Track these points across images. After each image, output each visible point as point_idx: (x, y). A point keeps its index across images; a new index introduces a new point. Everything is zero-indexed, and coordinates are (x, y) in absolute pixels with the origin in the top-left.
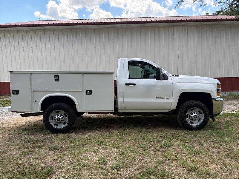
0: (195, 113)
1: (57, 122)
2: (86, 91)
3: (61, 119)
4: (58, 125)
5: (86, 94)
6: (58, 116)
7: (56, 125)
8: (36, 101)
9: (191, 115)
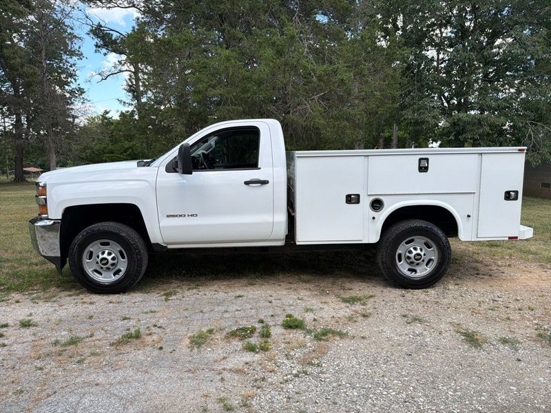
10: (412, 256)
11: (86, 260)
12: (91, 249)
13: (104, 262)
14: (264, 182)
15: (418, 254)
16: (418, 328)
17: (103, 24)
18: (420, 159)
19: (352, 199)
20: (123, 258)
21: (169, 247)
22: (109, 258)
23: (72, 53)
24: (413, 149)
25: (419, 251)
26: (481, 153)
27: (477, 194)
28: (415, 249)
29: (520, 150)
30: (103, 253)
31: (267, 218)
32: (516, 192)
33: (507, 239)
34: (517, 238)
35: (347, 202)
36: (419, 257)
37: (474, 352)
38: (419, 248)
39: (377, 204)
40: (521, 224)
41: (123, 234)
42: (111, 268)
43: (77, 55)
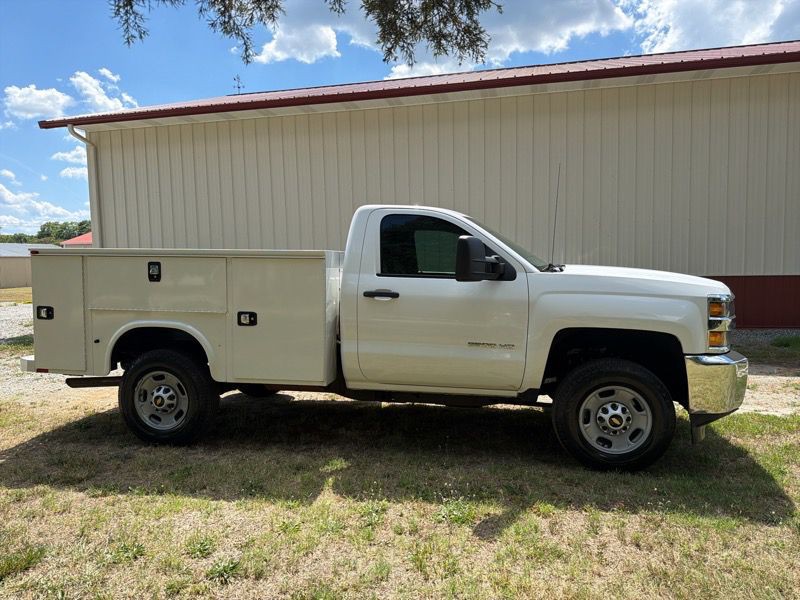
0: (614, 407)
1: (157, 410)
2: (240, 314)
3: (167, 402)
4: (159, 419)
5: (240, 323)
6: (158, 390)
7: (153, 416)
8: (97, 341)
9: (601, 414)
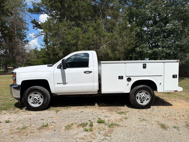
10: (141, 97)
11: (29, 99)
12: (31, 95)
13: (35, 100)
14: (91, 72)
15: (144, 97)
16: (144, 123)
17: (36, 19)
18: (143, 64)
19: (121, 78)
20: (42, 98)
21: (58, 94)
22: (37, 98)
23: (25, 29)
24: (140, 61)
25: (144, 96)
26: (164, 62)
27: (163, 76)
28: (142, 95)
29: (177, 61)
30: (35, 97)
31: (92, 84)
32: (176, 75)
33: (174, 91)
34: (177, 91)
35: (119, 79)
36: (144, 98)
37: (164, 131)
38: (144, 95)
39: (129, 79)
40: (179, 86)
41: (42, 90)
42: (38, 102)
43: (27, 29)
